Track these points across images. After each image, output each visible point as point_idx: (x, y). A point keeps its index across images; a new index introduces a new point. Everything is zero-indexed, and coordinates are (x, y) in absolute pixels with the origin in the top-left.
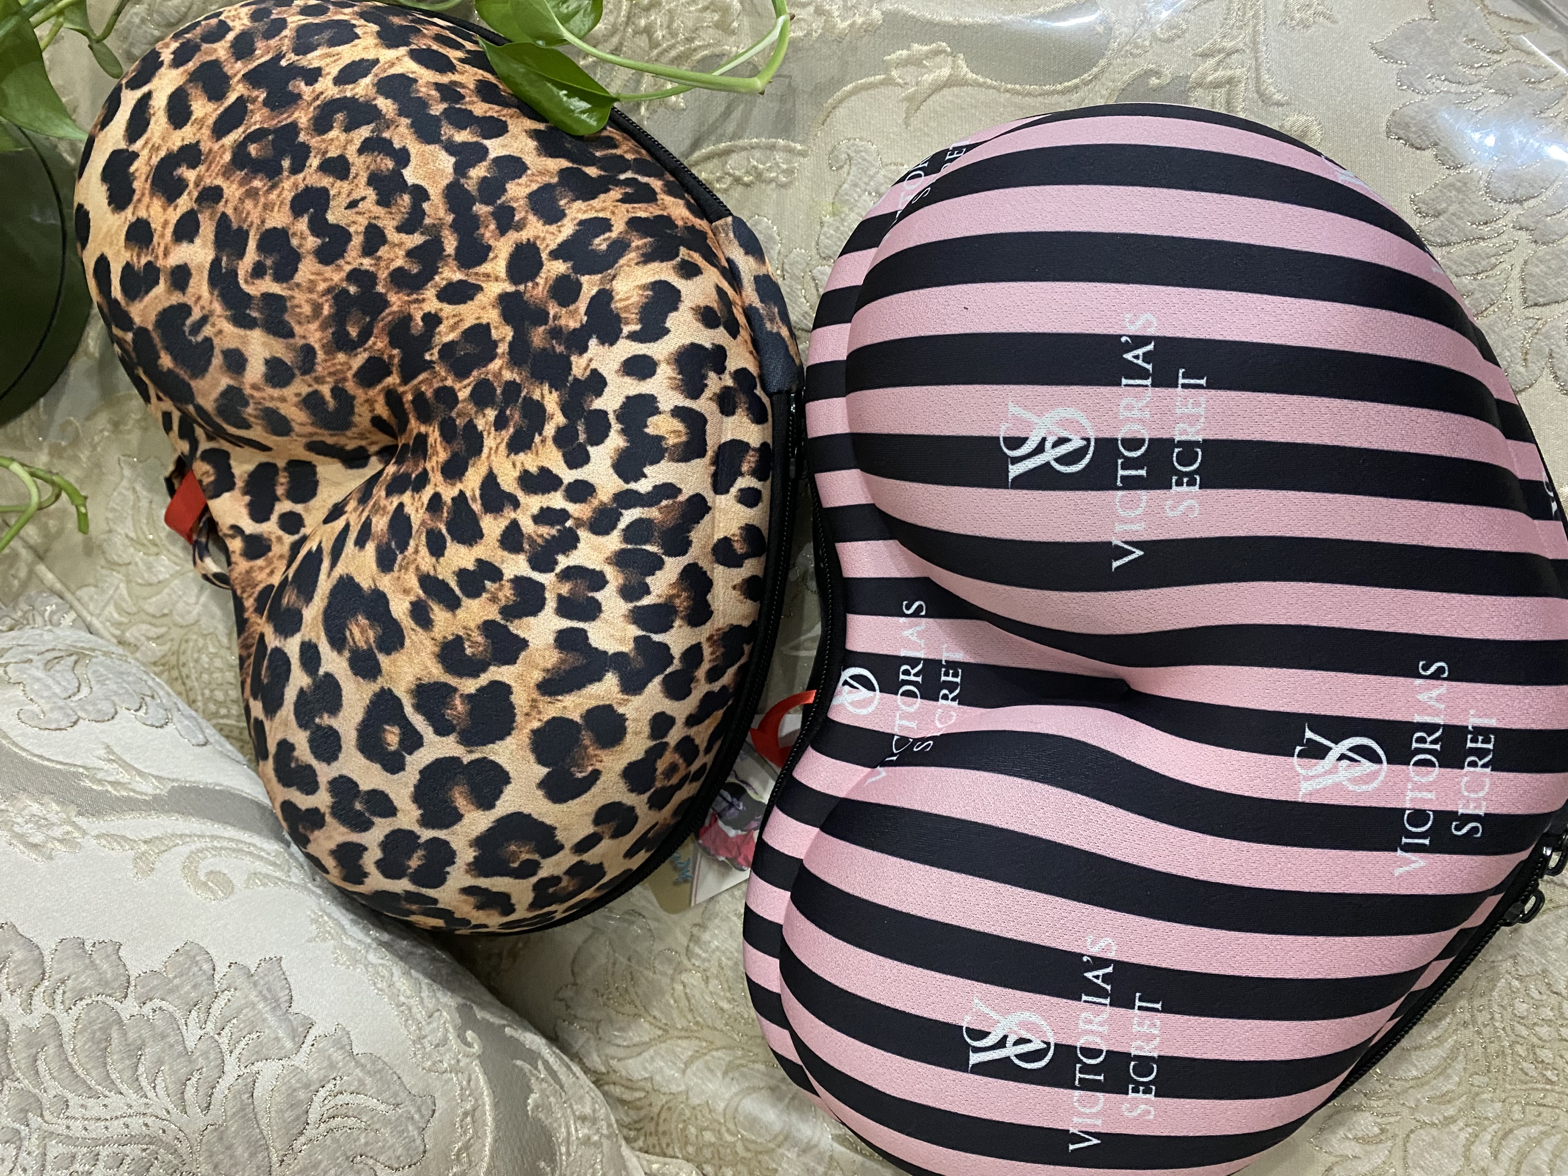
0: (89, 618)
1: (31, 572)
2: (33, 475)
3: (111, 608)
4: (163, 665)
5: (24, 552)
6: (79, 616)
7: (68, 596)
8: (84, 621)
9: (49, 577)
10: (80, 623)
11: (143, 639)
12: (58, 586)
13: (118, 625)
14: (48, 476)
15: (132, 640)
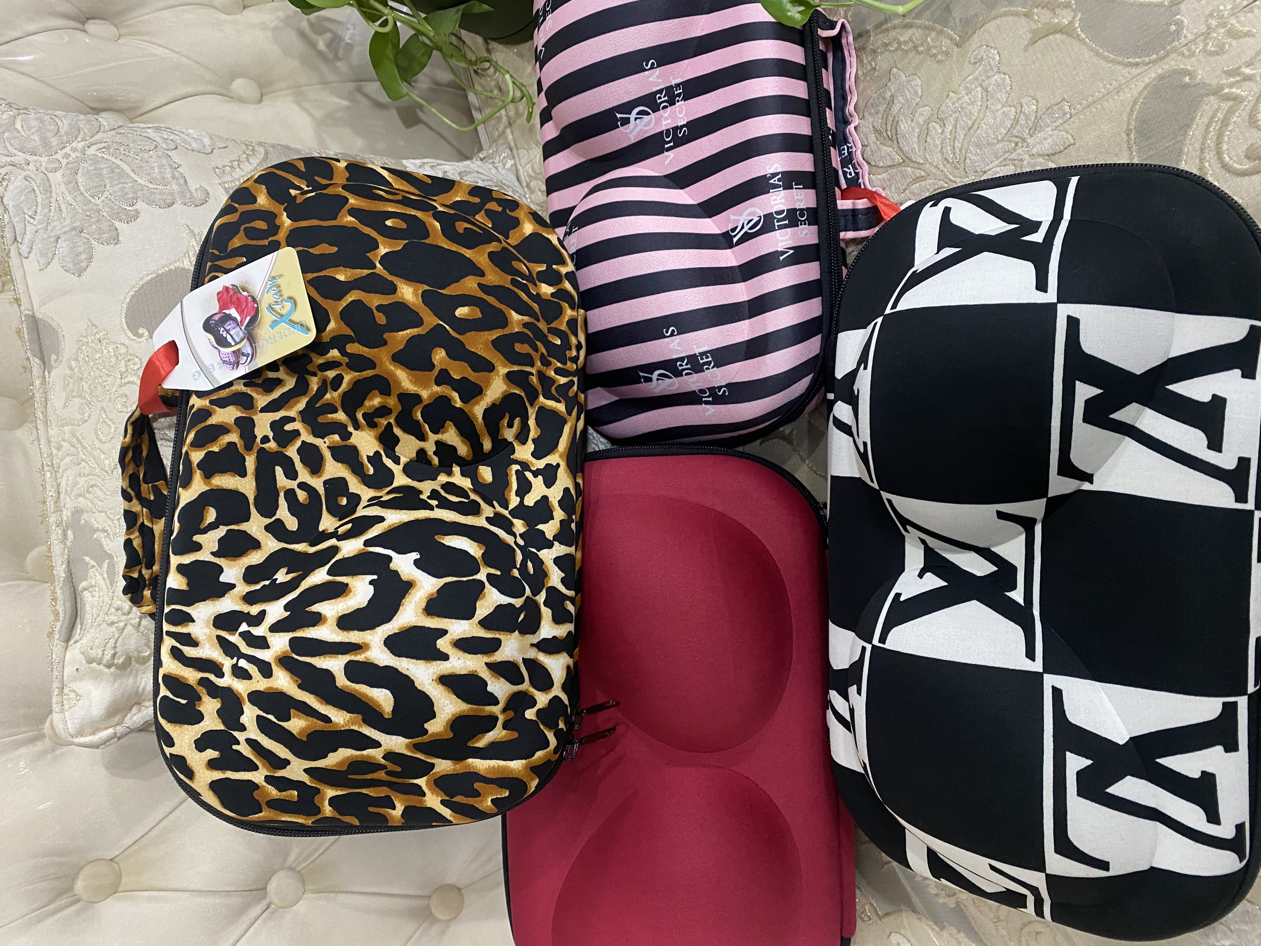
0: (519, 167)
1: (504, 131)
2: (514, 83)
3: (529, 166)
4: (541, 207)
5: (504, 119)
6: (515, 164)
7: (515, 151)
8: (516, 167)
9: (510, 137)
10: (514, 168)
11: (537, 189)
12: (512, 144)
13: (530, 176)
14: (521, 86)
15: (532, 187)
